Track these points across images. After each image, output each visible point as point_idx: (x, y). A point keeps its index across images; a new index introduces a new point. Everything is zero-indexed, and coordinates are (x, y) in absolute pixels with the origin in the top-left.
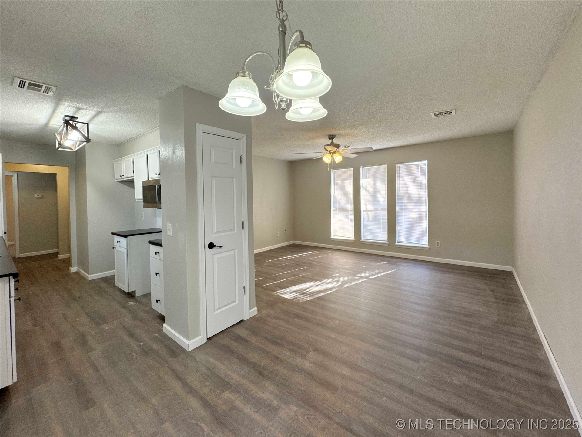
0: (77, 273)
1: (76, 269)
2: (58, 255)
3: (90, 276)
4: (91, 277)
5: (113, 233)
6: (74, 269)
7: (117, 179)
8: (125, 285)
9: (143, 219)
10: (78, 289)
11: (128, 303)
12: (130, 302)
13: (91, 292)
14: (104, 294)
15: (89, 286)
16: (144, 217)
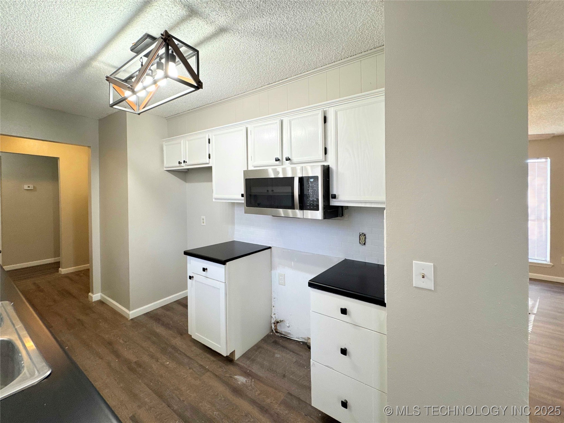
0: (101, 302)
1: (100, 296)
2: (60, 269)
3: (131, 312)
4: (133, 313)
5: (186, 253)
6: (96, 296)
7: (165, 168)
8: (219, 344)
9: (204, 226)
10: (123, 340)
11: (234, 378)
12: (236, 377)
13: (151, 350)
14: (177, 354)
15: (138, 333)
16: (205, 223)
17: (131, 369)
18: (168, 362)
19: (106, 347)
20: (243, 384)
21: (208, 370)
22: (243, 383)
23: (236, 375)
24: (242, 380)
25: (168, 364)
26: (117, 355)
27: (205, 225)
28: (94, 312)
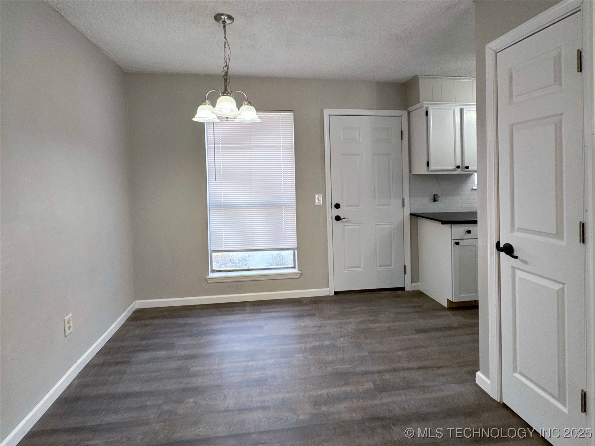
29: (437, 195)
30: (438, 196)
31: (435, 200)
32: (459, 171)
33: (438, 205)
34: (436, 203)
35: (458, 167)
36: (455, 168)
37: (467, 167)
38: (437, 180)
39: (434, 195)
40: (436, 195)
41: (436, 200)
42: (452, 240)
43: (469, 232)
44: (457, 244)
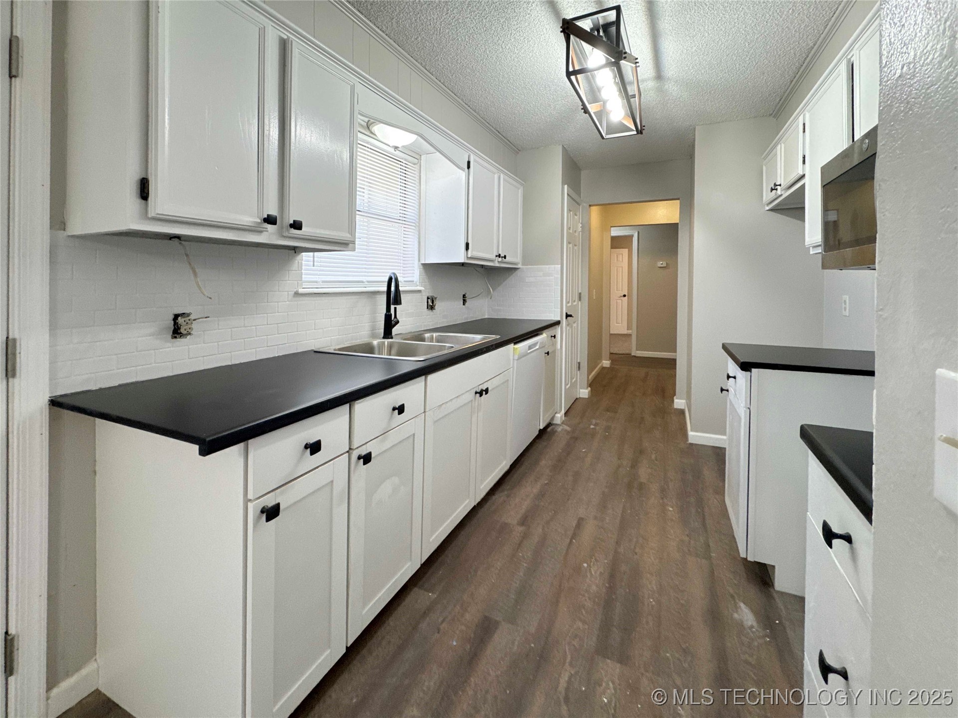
0: (680, 412)
1: (684, 405)
4: (694, 436)
6: (678, 402)
7: (766, 206)
9: (846, 316)
10: (656, 457)
11: (736, 604)
12: (742, 605)
13: (671, 485)
14: (693, 511)
15: (680, 461)
16: (847, 310)
17: (630, 486)
18: (672, 508)
19: (634, 452)
20: (740, 625)
21: (709, 558)
22: (742, 622)
23: (744, 603)
24: (745, 618)
25: (670, 511)
26: (634, 465)
27: (848, 315)
28: (663, 418)
29: (189, 315)
30: (192, 317)
31: (177, 332)
32: (269, 235)
33: (190, 347)
34: (180, 341)
35: (270, 220)
36: (260, 223)
37: (297, 225)
38: (190, 264)
39: (176, 317)
40: (183, 315)
41: (182, 330)
42: (247, 501)
43: (314, 448)
44: (272, 513)
